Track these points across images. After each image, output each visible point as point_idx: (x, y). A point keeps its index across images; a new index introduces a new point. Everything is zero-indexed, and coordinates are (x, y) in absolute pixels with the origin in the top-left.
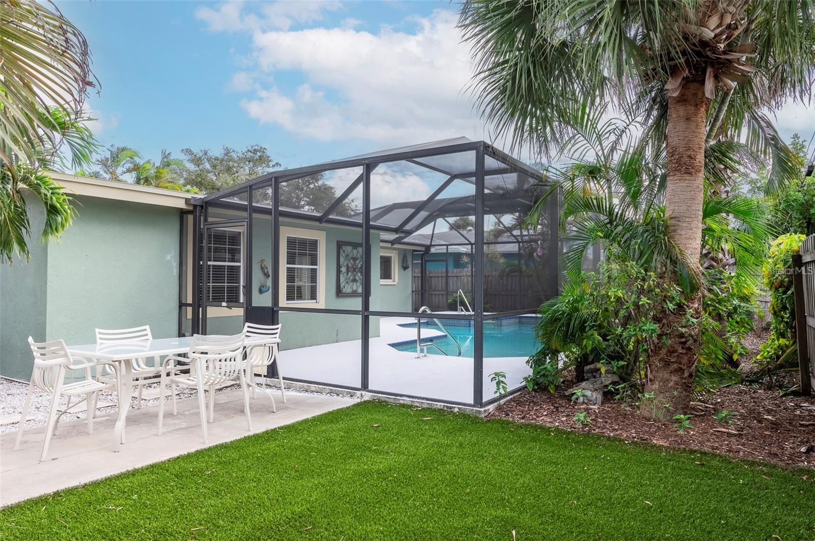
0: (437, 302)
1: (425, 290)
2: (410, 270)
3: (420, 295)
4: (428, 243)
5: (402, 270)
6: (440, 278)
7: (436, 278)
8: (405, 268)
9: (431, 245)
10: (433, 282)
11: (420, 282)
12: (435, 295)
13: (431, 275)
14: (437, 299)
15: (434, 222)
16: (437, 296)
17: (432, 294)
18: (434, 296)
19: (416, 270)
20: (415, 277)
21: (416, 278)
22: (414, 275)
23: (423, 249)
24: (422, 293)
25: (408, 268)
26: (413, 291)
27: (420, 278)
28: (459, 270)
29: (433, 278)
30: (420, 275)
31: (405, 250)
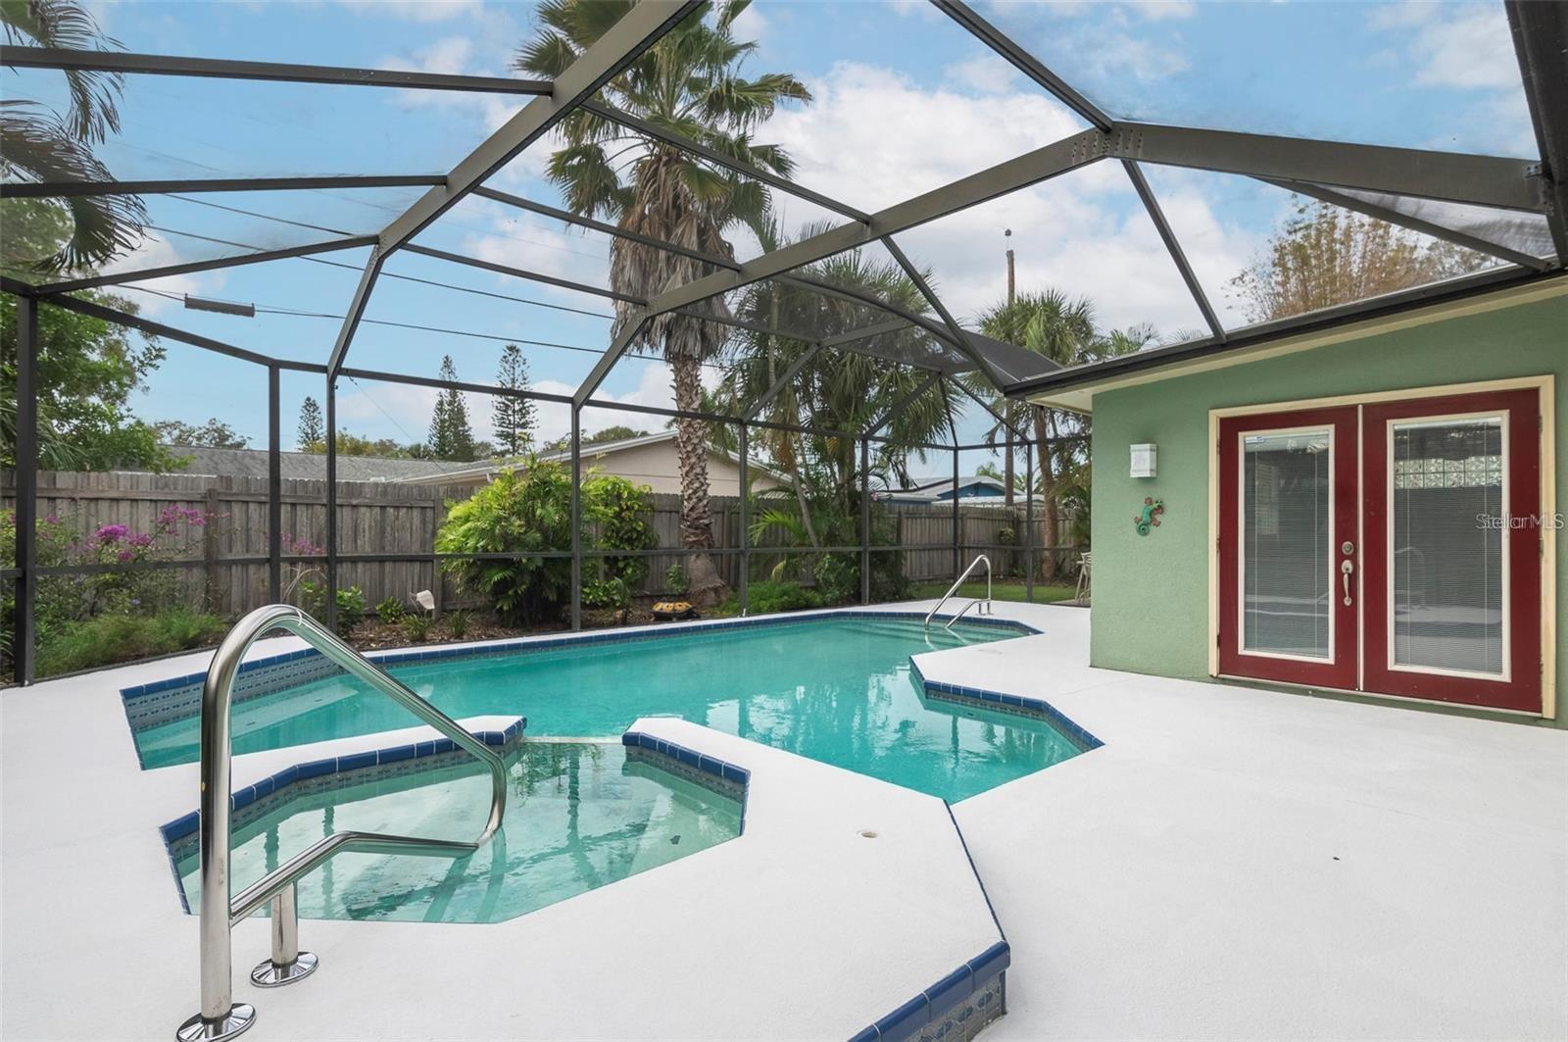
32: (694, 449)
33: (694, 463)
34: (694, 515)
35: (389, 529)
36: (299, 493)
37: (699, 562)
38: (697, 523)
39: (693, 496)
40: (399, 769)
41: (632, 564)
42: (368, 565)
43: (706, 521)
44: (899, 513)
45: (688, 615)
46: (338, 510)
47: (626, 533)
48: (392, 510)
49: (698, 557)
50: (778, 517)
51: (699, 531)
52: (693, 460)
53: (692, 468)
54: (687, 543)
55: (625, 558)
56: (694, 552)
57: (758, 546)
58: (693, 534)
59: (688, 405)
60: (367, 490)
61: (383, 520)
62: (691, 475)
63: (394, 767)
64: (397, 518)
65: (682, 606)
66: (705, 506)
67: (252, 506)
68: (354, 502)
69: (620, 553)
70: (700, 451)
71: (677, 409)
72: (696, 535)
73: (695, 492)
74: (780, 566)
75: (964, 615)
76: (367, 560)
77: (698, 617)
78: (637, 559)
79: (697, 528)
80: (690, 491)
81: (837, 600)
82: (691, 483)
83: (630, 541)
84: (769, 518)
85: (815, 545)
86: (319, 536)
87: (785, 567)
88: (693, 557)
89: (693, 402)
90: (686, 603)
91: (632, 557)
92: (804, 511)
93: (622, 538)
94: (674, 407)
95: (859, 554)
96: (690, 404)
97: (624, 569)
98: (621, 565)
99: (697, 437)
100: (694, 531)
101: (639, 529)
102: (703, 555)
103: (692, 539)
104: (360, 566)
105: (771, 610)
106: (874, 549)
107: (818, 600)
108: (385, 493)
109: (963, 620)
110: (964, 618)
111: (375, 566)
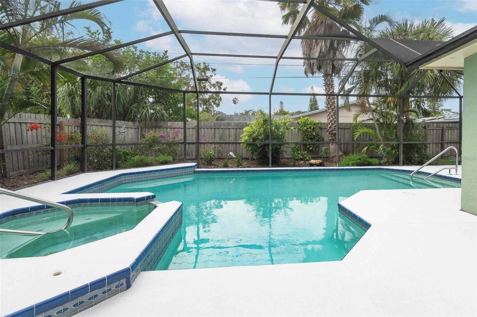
32: (331, 107)
33: (331, 112)
34: (330, 130)
35: (238, 135)
36: (216, 126)
37: (332, 146)
38: (331, 132)
39: (330, 123)
40: (106, 204)
41: (312, 146)
42: (233, 145)
43: (335, 132)
44: (443, 128)
45: (321, 165)
46: (200, 129)
47: (310, 136)
48: (238, 130)
49: (332, 144)
50: (366, 130)
51: (332, 135)
52: (330, 110)
53: (330, 113)
54: (329, 139)
55: (309, 144)
56: (331, 143)
57: (356, 141)
58: (330, 136)
59: (328, 91)
60: (232, 124)
61: (236, 132)
62: (330, 116)
63: (105, 203)
64: (240, 132)
65: (318, 161)
66: (335, 126)
67: (206, 129)
68: (229, 128)
69: (307, 143)
70: (333, 107)
71: (325, 93)
72: (332, 137)
73: (331, 122)
74: (365, 149)
75: (437, 174)
76: (233, 143)
77: (324, 166)
78: (314, 145)
79: (331, 134)
80: (329, 121)
81: (386, 163)
82: (330, 118)
83: (312, 139)
84: (361, 131)
85: (382, 141)
86: (221, 136)
87: (368, 149)
88: (331, 144)
89: (330, 90)
90: (320, 161)
91: (312, 144)
92: (376, 127)
93: (308, 137)
94: (324, 92)
95: (398, 145)
96: (329, 91)
97: (309, 148)
98: (308, 146)
99: (332, 102)
100: (331, 135)
101: (314, 134)
102: (334, 144)
103: (330, 138)
104: (231, 145)
105: (353, 165)
106: (405, 143)
107: (377, 162)
108: (237, 125)
109: (436, 175)
110: (437, 175)
111: (234, 145)
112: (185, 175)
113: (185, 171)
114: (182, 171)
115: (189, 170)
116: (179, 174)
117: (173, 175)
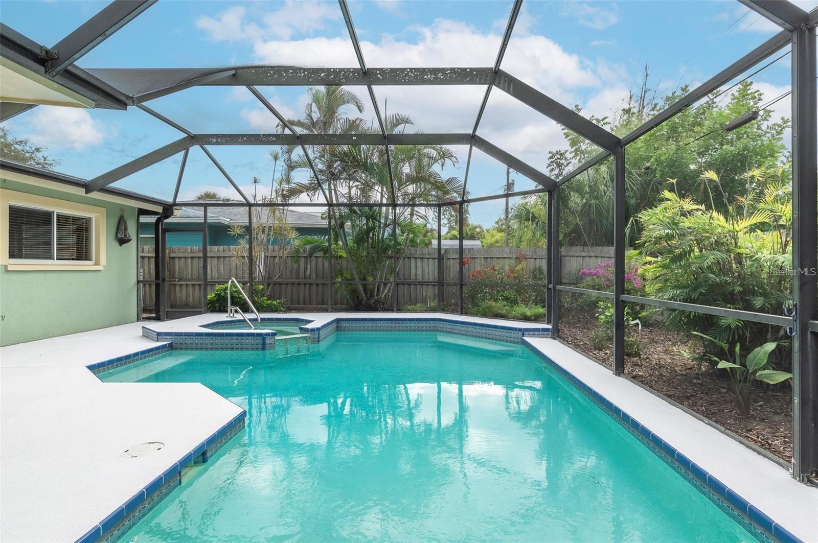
0: (184, 299)
1: (164, 280)
2: (133, 244)
3: (154, 287)
4: (170, 200)
5: (116, 244)
6: (189, 261)
7: (183, 260)
8: (122, 241)
9: (175, 204)
10: (177, 266)
11: (153, 266)
12: (181, 285)
13: (173, 255)
14: (184, 294)
15: (183, 153)
16: (184, 288)
17: (174, 285)
18: (178, 288)
19: (146, 248)
20: (143, 258)
21: (146, 260)
22: (141, 254)
23: (160, 209)
24: (157, 286)
25: (129, 240)
26: (138, 282)
27: (153, 261)
28: (222, 247)
29: (177, 260)
30: (154, 255)
31: (122, 209)
112: (507, 341)
113: (507, 334)
114: (503, 334)
115: (513, 334)
116: (498, 337)
117: (490, 336)
